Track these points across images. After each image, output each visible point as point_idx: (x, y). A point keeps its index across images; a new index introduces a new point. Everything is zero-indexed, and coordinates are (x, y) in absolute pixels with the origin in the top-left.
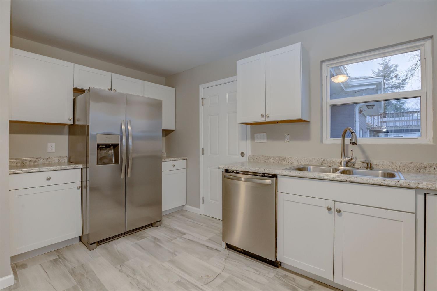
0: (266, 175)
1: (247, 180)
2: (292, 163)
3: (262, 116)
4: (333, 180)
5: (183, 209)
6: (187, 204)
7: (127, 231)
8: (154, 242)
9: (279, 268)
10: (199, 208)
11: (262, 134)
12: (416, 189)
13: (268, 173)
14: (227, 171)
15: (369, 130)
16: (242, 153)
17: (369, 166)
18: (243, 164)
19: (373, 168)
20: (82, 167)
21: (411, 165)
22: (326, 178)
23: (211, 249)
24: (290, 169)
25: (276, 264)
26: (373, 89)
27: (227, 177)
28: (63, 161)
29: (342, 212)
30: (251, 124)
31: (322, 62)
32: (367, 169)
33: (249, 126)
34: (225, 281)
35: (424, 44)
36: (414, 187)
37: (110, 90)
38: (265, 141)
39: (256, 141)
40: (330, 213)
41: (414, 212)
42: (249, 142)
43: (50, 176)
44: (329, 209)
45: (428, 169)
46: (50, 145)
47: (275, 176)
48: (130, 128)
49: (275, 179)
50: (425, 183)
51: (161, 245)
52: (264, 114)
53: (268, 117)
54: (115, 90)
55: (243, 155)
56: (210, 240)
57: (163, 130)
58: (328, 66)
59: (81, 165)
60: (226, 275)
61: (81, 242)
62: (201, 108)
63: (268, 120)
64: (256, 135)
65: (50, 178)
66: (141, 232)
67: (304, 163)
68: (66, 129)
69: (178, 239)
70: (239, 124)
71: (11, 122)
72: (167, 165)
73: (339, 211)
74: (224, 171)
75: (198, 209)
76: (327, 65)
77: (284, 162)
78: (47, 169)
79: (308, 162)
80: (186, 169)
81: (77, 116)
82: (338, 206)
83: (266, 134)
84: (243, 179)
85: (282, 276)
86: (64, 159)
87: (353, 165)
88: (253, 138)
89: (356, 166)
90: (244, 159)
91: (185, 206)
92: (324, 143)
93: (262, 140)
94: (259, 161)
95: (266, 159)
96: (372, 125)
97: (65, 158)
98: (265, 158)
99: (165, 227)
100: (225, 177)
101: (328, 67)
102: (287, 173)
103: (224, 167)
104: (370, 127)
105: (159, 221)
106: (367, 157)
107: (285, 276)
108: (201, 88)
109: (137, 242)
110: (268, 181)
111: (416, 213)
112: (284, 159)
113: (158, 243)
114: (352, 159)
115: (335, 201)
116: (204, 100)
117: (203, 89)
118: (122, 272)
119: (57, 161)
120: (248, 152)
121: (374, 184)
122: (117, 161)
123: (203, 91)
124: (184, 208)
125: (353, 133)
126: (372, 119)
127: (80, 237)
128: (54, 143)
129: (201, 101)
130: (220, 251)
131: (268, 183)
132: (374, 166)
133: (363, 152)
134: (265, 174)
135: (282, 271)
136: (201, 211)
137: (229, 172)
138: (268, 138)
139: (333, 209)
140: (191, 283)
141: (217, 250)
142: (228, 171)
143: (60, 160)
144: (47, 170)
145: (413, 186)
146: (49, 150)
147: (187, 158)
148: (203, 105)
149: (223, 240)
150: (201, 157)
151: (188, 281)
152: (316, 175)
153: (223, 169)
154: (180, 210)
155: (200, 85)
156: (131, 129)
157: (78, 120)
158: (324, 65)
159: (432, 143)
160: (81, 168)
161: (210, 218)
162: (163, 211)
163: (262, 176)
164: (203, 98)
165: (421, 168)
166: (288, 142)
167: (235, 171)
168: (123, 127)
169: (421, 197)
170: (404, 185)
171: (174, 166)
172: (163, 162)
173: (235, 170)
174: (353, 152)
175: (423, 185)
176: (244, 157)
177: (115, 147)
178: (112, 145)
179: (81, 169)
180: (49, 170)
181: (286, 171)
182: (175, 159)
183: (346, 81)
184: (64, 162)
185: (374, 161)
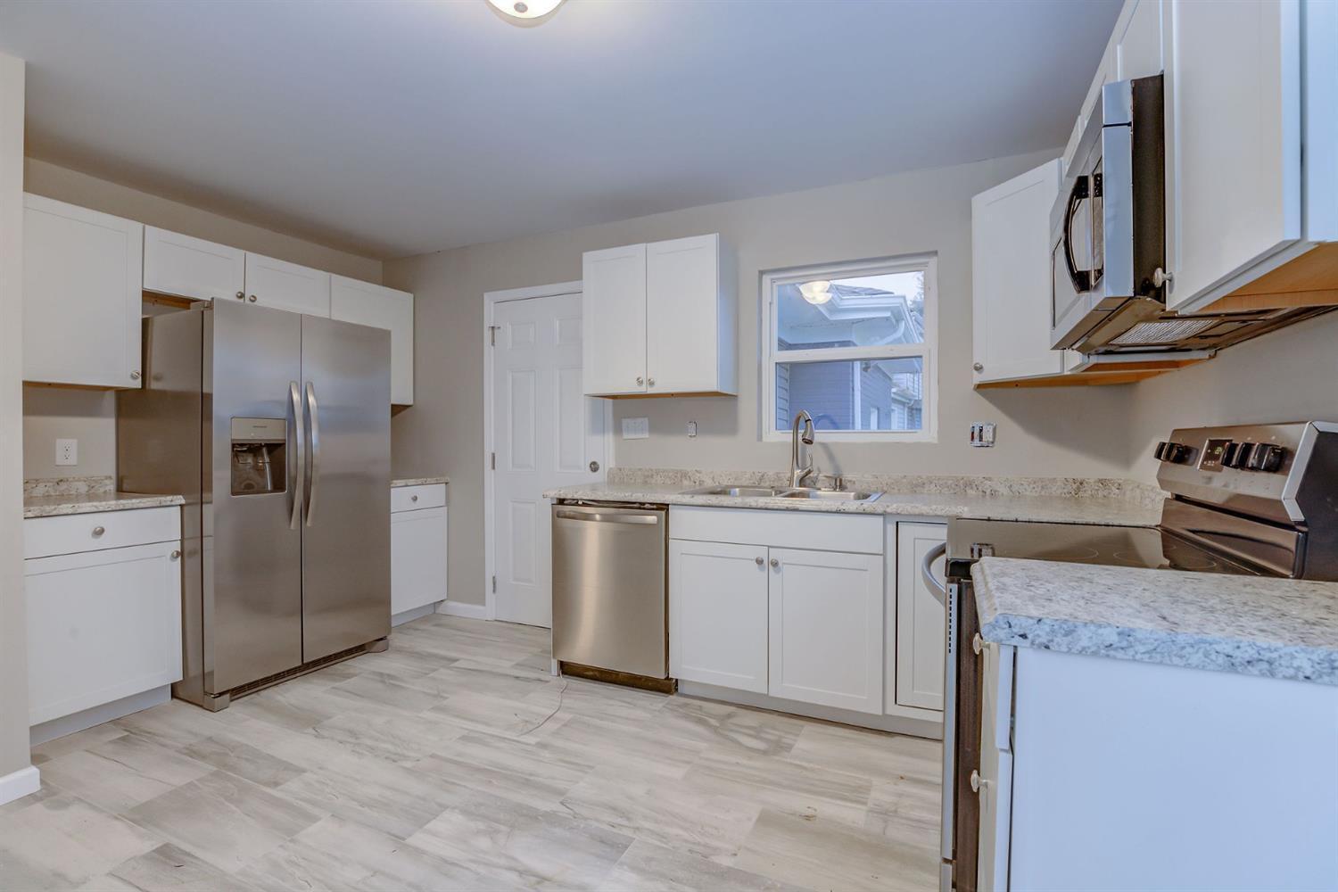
0: (646, 506)
1: (606, 518)
2: (701, 483)
3: (640, 382)
4: (766, 509)
5: (437, 612)
6: (449, 598)
7: (305, 662)
8: (383, 682)
9: (672, 694)
10: (484, 605)
11: (639, 420)
12: (884, 514)
13: (651, 501)
14: (561, 502)
15: (909, 408)
16: (594, 463)
17: (838, 484)
18: (594, 488)
19: (846, 488)
20: (183, 502)
21: (905, 480)
22: (754, 504)
23: (527, 679)
24: (694, 493)
25: (666, 686)
26: (887, 319)
27: (562, 515)
28: (102, 490)
29: (780, 565)
30: (614, 397)
31: (762, 273)
32: (835, 490)
33: (611, 400)
34: (565, 725)
35: (927, 263)
36: (880, 512)
37: (240, 297)
38: (647, 436)
39: (626, 436)
40: (762, 570)
41: (881, 552)
42: (610, 438)
43: (102, 526)
44: (760, 562)
45: (927, 486)
46: (61, 443)
47: (663, 507)
48: (311, 399)
49: (663, 513)
50: (895, 506)
51: (403, 684)
52: (644, 378)
53: (652, 384)
54: (253, 299)
55: (594, 467)
56: (519, 665)
57: (393, 406)
58: (773, 281)
59: (181, 497)
60: (567, 716)
61: (175, 700)
62: (489, 352)
63: (651, 391)
64: (625, 422)
65: (102, 531)
66: (340, 667)
67: (725, 482)
68: (109, 401)
69: (442, 670)
70: (587, 397)
71: (26, 384)
72: (401, 496)
73: (775, 564)
74: (555, 502)
75: (481, 608)
76: (772, 279)
77: (686, 483)
78: (96, 507)
79: (732, 480)
80: (446, 508)
81: (155, 367)
82: (774, 554)
83: (646, 419)
84: (598, 517)
85: (679, 706)
86: (107, 485)
87: (814, 482)
88: (618, 430)
89: (818, 485)
90: (600, 476)
91: (445, 602)
92: (764, 439)
93: (639, 434)
94: (633, 481)
95: (648, 476)
96: (915, 396)
97: (107, 482)
98: (646, 473)
99: (399, 650)
100: (557, 516)
101: (774, 285)
102: (687, 499)
103: (555, 493)
104: (910, 400)
105: (381, 639)
106: (837, 468)
107: (686, 705)
108: (489, 299)
109: (337, 684)
110: (651, 519)
111: (884, 555)
112: (685, 475)
113: (392, 682)
114: (809, 472)
115: (769, 547)
116: (496, 331)
117: (492, 303)
118: (323, 737)
119: (83, 488)
120: (608, 462)
121: (827, 512)
122: (278, 485)
123: (493, 307)
124: (440, 610)
125: (808, 422)
126: (916, 378)
127: (174, 686)
128: (75, 441)
129: (487, 334)
130: (547, 682)
131: (652, 522)
132: (848, 485)
133: (831, 457)
134: (644, 504)
135: (680, 698)
136: (489, 610)
137: (567, 505)
138: (653, 429)
139: (766, 562)
140: (493, 736)
141: (539, 680)
142: (565, 502)
143: (93, 487)
144: (96, 510)
145: (880, 510)
146: (60, 460)
147: (449, 479)
148: (493, 343)
149: (554, 657)
150: (489, 475)
151: (484, 733)
152: (738, 501)
153: (552, 499)
154: (431, 615)
155: (486, 296)
156: (315, 404)
157: (158, 379)
158: (767, 279)
159: (936, 441)
160: (182, 506)
161: (511, 626)
162: (393, 613)
163: (640, 508)
164: (493, 328)
165: (916, 486)
166: (693, 439)
167: (580, 503)
168: (296, 397)
169: (891, 528)
170: (868, 510)
171: (415, 499)
172: (392, 490)
173: (581, 499)
174: (812, 459)
175: (892, 508)
176: (596, 473)
177: (275, 449)
178: (267, 445)
179: (179, 507)
180: (101, 509)
181: (685, 496)
182: (419, 481)
183: (830, 301)
184: (105, 492)
185: (848, 476)
